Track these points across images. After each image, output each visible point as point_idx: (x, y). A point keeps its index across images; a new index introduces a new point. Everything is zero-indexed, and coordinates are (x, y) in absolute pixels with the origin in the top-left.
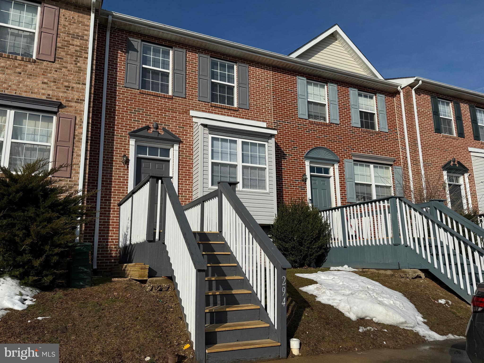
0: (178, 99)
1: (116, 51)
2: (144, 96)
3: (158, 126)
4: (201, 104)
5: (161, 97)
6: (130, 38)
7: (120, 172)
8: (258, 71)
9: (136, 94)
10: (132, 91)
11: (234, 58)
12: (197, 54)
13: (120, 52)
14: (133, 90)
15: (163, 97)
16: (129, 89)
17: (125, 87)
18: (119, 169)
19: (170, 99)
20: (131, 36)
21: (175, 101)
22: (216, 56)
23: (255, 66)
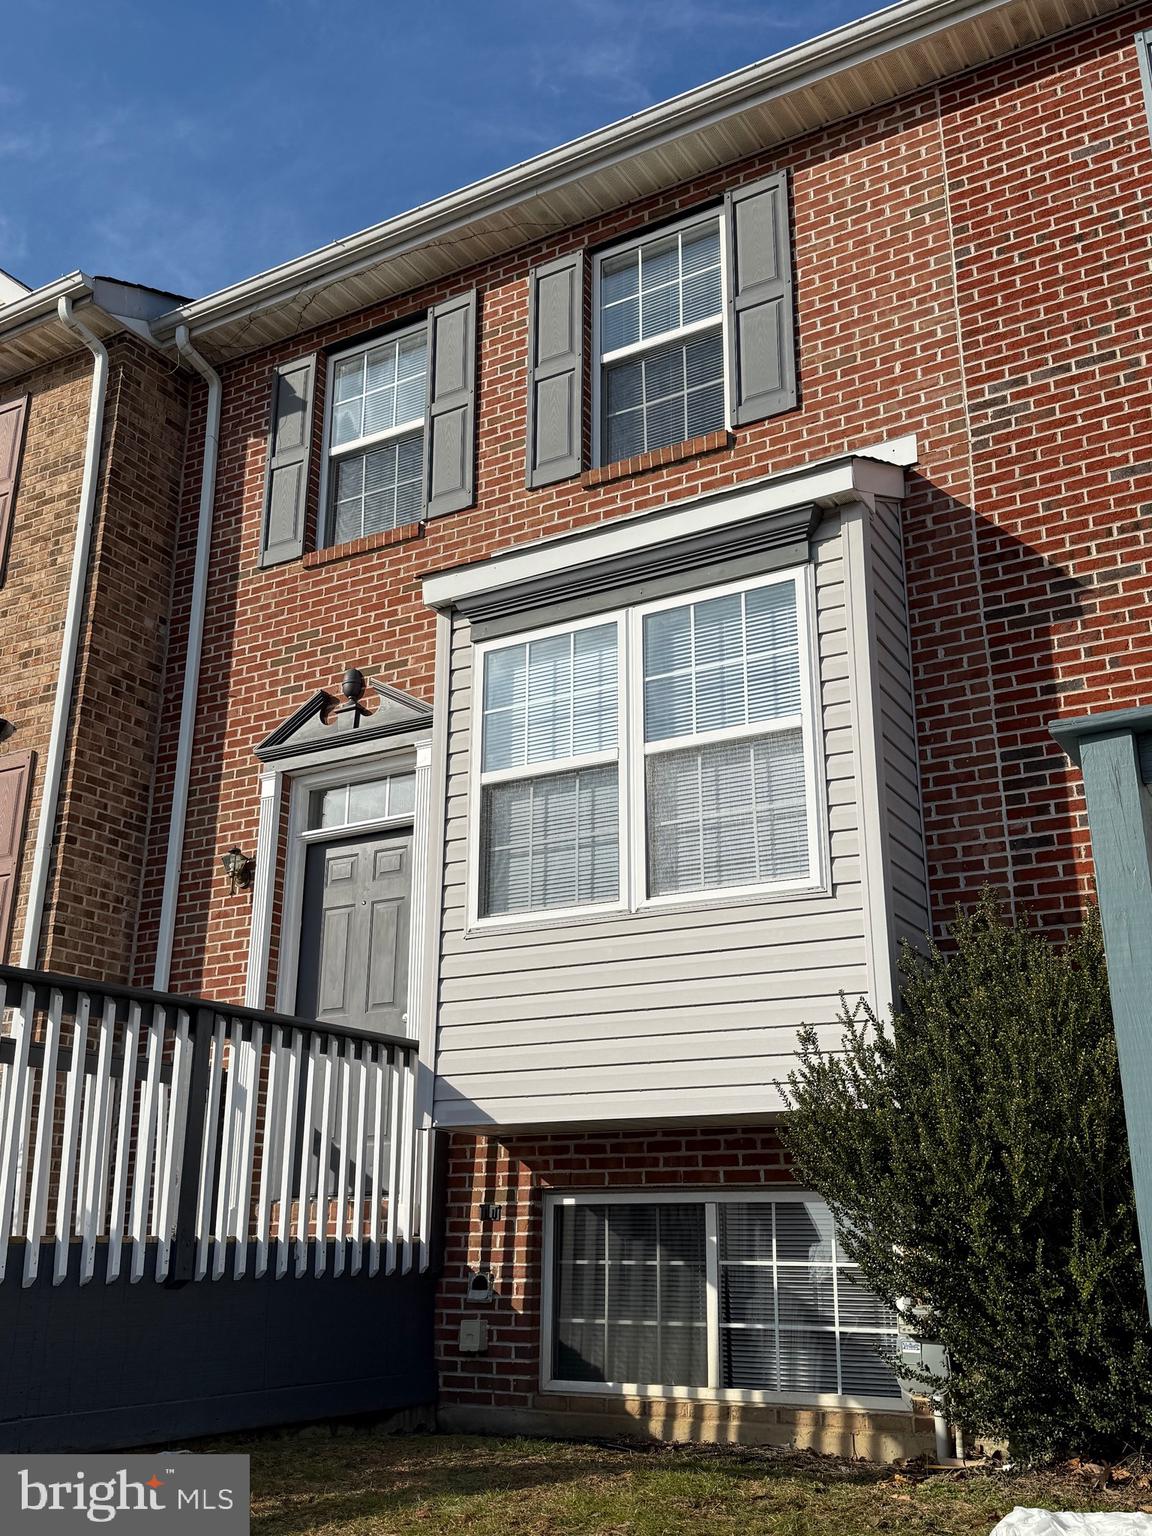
0: (446, 527)
1: (240, 445)
2: (323, 576)
3: (363, 684)
4: (541, 500)
5: (380, 548)
6: (282, 370)
7: (228, 925)
8: (853, 165)
9: (294, 579)
10: (283, 573)
11: (709, 182)
12: (527, 279)
13: (251, 440)
14: (286, 567)
15: (388, 545)
16: (275, 570)
17: (263, 569)
18: (226, 914)
19: (414, 538)
20: (284, 361)
21: (434, 541)
22: (616, 230)
23: (827, 153)
